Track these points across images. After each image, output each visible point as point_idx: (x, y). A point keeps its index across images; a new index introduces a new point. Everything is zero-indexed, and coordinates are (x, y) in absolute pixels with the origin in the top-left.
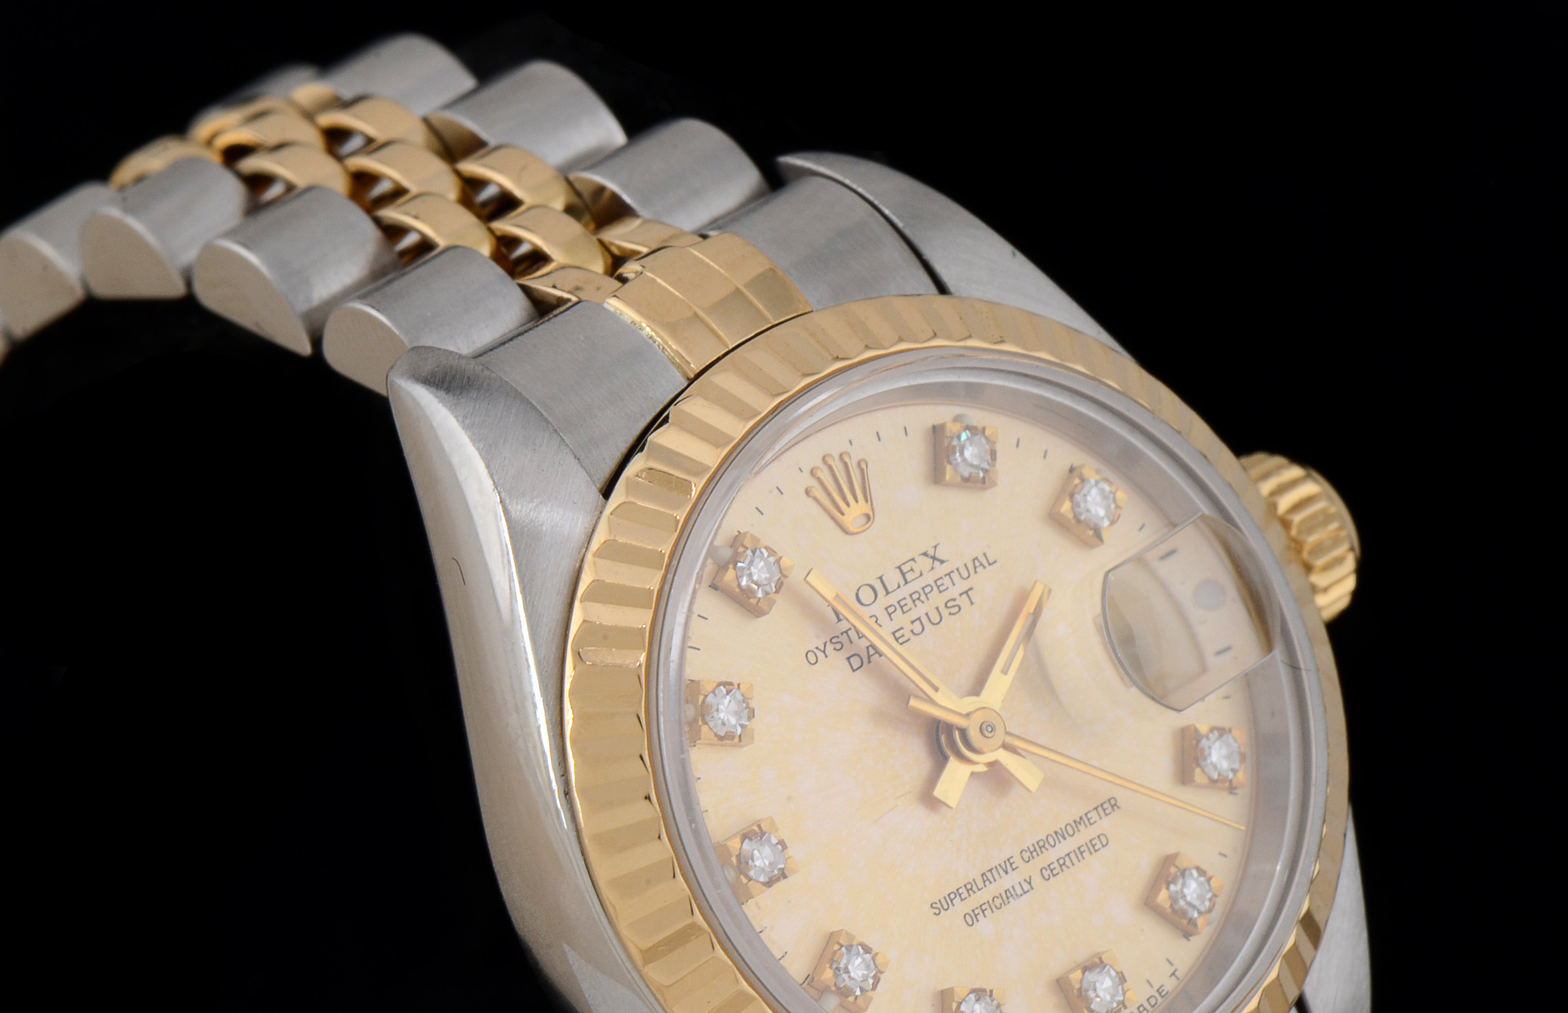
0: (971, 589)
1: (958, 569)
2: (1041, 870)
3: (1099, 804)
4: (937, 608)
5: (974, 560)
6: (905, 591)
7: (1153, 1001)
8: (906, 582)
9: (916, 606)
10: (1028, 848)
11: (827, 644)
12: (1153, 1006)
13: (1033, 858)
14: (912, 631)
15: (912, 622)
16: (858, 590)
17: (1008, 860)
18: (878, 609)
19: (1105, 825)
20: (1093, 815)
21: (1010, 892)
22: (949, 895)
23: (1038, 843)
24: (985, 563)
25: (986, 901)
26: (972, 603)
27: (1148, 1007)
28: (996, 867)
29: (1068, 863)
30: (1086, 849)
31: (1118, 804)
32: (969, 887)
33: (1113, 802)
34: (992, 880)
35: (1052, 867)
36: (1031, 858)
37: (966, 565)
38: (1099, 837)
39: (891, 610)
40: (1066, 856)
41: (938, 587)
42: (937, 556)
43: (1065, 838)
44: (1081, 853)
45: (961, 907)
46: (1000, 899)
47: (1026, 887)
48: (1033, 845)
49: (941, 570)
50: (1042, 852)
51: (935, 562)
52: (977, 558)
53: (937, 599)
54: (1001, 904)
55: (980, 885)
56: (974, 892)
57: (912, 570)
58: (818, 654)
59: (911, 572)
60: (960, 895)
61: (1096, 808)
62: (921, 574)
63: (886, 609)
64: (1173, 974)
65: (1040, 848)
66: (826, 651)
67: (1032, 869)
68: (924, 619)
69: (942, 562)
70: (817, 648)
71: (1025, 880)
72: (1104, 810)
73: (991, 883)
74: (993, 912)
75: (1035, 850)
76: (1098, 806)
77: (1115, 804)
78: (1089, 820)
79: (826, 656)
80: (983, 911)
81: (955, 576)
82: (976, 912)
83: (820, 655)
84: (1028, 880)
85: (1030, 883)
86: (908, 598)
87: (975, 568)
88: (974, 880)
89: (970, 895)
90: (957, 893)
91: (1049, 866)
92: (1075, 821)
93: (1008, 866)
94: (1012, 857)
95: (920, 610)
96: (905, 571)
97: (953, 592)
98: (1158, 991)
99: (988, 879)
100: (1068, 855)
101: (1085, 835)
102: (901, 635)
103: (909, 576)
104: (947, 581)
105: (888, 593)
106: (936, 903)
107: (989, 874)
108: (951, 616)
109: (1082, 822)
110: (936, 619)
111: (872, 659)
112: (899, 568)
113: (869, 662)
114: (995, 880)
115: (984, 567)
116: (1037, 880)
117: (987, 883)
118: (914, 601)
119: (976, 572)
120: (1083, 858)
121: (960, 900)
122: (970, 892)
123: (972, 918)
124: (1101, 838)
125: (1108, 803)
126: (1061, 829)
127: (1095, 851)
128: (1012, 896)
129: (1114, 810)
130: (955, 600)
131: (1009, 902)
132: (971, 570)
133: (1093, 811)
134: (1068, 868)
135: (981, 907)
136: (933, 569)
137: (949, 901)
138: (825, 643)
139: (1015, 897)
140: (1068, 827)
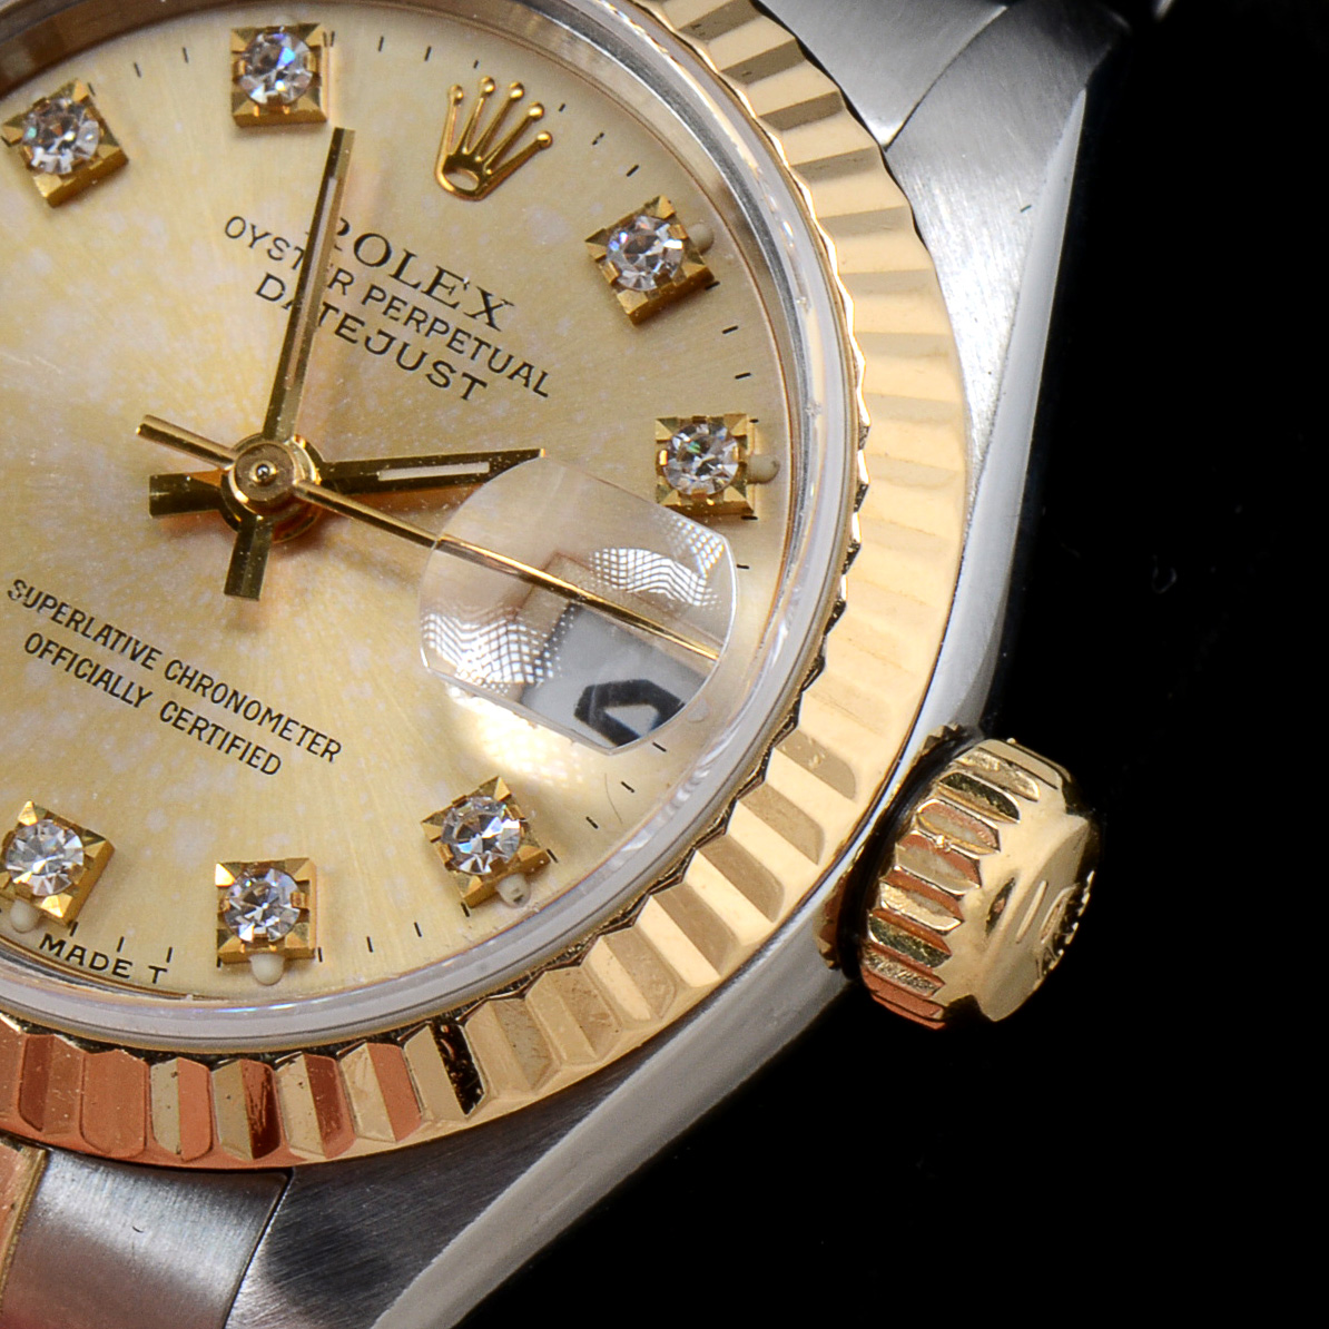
0: (484, 384)
1: (497, 351)
2: (171, 703)
3: (315, 729)
4: (424, 355)
5: (525, 365)
6: (416, 298)
7: (99, 962)
8: (429, 292)
9: (406, 324)
10: (188, 668)
11: (269, 236)
13: (179, 682)
14: (368, 339)
15: (381, 332)
16: (371, 235)
17: (153, 650)
18: (364, 277)
19: (295, 755)
20: (297, 732)
21: (110, 678)
22: (48, 597)
23: (204, 676)
24: (534, 380)
25: (75, 651)
26: (465, 397)
27: (87, 961)
28: (130, 638)
29: (206, 734)
30: (243, 749)
31: (334, 756)
32: (78, 617)
33: (333, 747)
34: (110, 644)
35: (185, 715)
36: (177, 679)
37: (510, 357)
38: (272, 755)
39: (376, 293)
40: (213, 725)
41: (454, 339)
42: (495, 312)
43: (236, 710)
44: (232, 745)
45: (41, 621)
46: (91, 670)
47: (133, 696)
48: (197, 672)
49: (479, 327)
50: (195, 690)
51: (485, 314)
52: (531, 367)
53: (436, 347)
54: (85, 675)
55: (92, 631)
56: (76, 629)
57: (451, 290)
58: (245, 232)
59: (448, 291)
60: (59, 612)
61: (308, 730)
62: (454, 306)
63: (373, 287)
64: (158, 970)
65: (199, 684)
66: (258, 242)
67: (163, 690)
68: (396, 346)
69: (491, 323)
70: (253, 227)
71: (141, 689)
72: (313, 742)
73: (104, 644)
74: (67, 670)
75: (191, 679)
76: (313, 731)
77: (332, 753)
78: (285, 728)
79: (251, 246)
80: (59, 655)
81: (485, 353)
82: (51, 647)
83: (247, 237)
85: (141, 698)
86: (409, 309)
87: (517, 372)
88: (92, 619)
89: (68, 625)
90: (59, 607)
91: (183, 710)
92: (269, 711)
93: (143, 654)
94: (160, 653)
95: (404, 333)
96: (442, 281)
97: (462, 363)
98: (119, 961)
99: (106, 638)
100: (217, 728)
101: (260, 735)
102: (353, 328)
103: (438, 292)
104: (471, 346)
105: (397, 276)
107: (114, 635)
108: (427, 379)
109: (275, 721)
110: (409, 361)
112: (441, 272)
114: (112, 648)
115: (526, 385)
116: (153, 705)
117: (101, 640)
118: (410, 318)
119: (511, 377)
120: (227, 752)
121: (52, 615)
122: (73, 623)
123: (39, 646)
124: (273, 759)
125: (327, 741)
126: (245, 697)
127: (249, 763)
128: (107, 683)
129: (322, 755)
130: (452, 371)
131: (95, 684)
132: (511, 369)
133: (303, 727)
134: (200, 738)
135: (63, 649)
136: (474, 316)
137: (42, 601)
138: (267, 234)
139: (109, 689)
140: (256, 705)
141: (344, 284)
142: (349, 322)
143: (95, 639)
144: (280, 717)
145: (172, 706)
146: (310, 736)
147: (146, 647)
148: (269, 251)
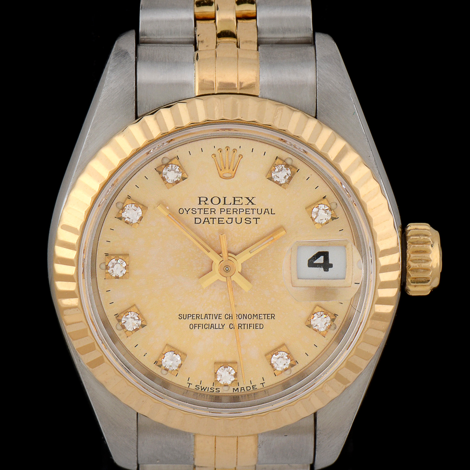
0: (259, 218)
1: (258, 209)
2: (230, 324)
3: (267, 314)
4: (241, 218)
5: (266, 209)
6: (232, 207)
7: (248, 388)
8: (234, 204)
9: (233, 213)
10: (230, 314)
11: (190, 209)
12: (247, 390)
13: (230, 319)
14: (227, 221)
15: (229, 218)
16: (213, 198)
17: (219, 315)
18: (217, 208)
19: (265, 322)
20: (263, 316)
21: (213, 325)
22: (188, 315)
24: (270, 212)
25: (202, 324)
26: (256, 223)
27: (245, 389)
28: (213, 314)
29: (243, 327)
30: (253, 326)
31: (274, 317)
32: (198, 316)
33: (273, 316)
34: (209, 318)
36: (229, 318)
37: (262, 209)
38: (260, 324)
39: (222, 210)
40: (243, 324)
41: (246, 211)
42: (252, 201)
43: (246, 318)
44: (250, 326)
45: (190, 321)
46: (208, 325)
47: (221, 327)
49: (250, 206)
51: (250, 202)
53: (243, 215)
54: (207, 328)
55: (203, 317)
56: (199, 319)
57: (239, 201)
58: (184, 211)
59: (238, 201)
60: (193, 317)
61: (265, 315)
62: (242, 204)
63: (221, 209)
64: (262, 384)
67: (227, 322)
68: (234, 220)
69: (253, 204)
70: (185, 209)
71: (222, 324)
72: (268, 317)
73: (207, 319)
76: (266, 314)
77: (273, 317)
78: (259, 317)
79: (187, 213)
80: (199, 326)
81: (255, 211)
82: (196, 325)
83: (185, 212)
84: (223, 325)
85: (223, 326)
86: (232, 209)
87: (265, 212)
88: (201, 315)
89: (196, 319)
90: (192, 316)
91: (234, 324)
94: (221, 314)
95: (234, 216)
96: (236, 200)
97: (251, 216)
98: (253, 386)
99: (207, 317)
100: (244, 324)
101: (254, 321)
102: (222, 220)
103: (236, 203)
104: (251, 211)
105: (225, 204)
106: (182, 315)
107: (208, 316)
108: (246, 224)
109: (256, 316)
110: (239, 221)
111: (205, 223)
112: (234, 198)
113: (203, 223)
114: (210, 319)
115: (269, 214)
116: (227, 327)
117: (206, 318)
118: (233, 212)
119: (264, 214)
120: (250, 328)
122: (198, 318)
123: (193, 327)
124: (261, 325)
125: (271, 315)
126: (246, 314)
127: (256, 328)
128: (213, 327)
129: (272, 319)
130: (250, 219)
131: (211, 328)
132: (263, 212)
133: (263, 314)
134: (242, 329)
135: (199, 324)
136: (248, 204)
137: (188, 316)
138: (189, 209)
139: (215, 328)
140: (250, 315)
141: (214, 212)
142: (220, 220)
143: (205, 319)
144: (257, 315)
145: (231, 325)
146: (266, 316)
147: (217, 315)
148: (192, 213)
